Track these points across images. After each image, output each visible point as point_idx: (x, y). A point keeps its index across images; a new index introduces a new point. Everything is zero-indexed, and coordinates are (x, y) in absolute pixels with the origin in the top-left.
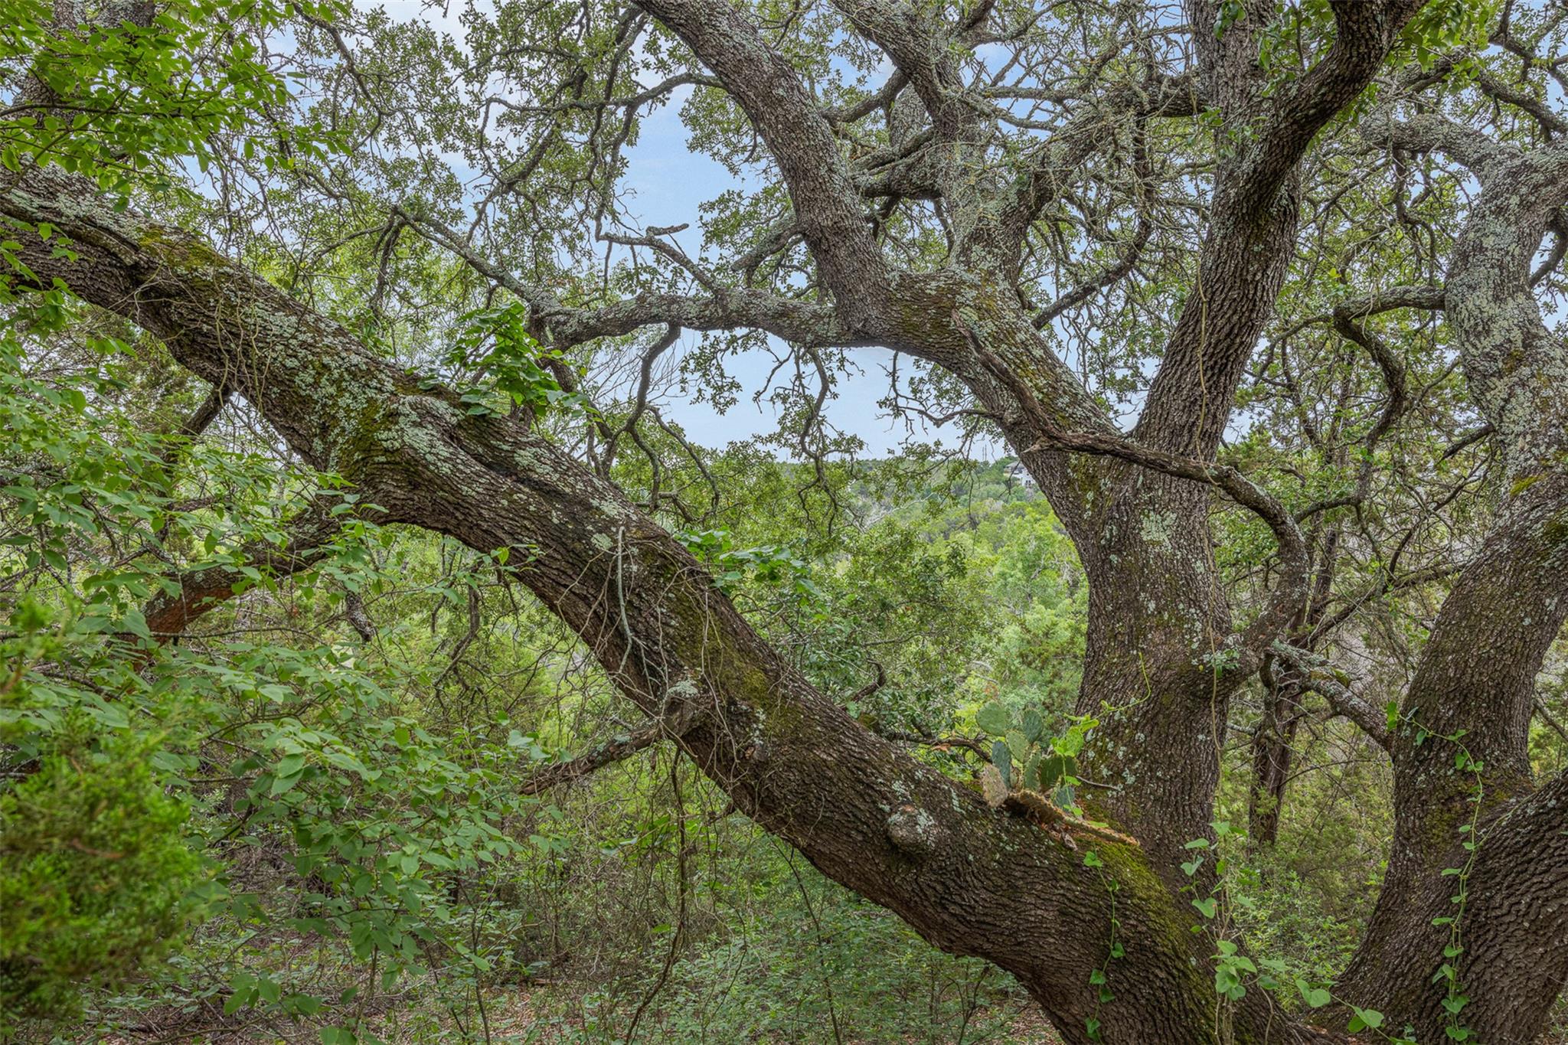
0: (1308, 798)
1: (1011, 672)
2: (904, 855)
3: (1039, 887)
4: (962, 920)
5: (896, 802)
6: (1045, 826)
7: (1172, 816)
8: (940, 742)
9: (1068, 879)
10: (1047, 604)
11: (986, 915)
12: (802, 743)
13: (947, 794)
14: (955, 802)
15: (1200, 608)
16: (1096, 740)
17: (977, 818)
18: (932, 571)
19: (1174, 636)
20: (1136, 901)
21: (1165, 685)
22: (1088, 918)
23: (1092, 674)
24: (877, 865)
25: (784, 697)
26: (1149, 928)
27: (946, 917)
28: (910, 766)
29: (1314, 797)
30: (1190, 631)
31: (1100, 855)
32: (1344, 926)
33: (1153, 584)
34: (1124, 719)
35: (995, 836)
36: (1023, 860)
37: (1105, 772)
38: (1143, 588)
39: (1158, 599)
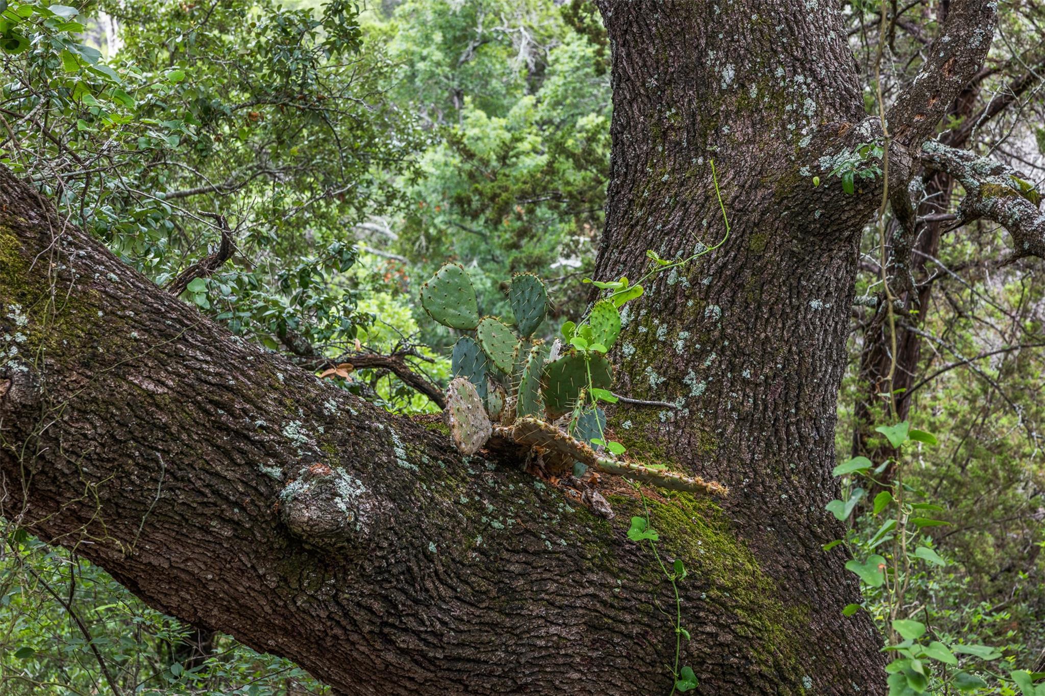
0: (942, 417)
1: (429, 238)
2: (312, 554)
3: (552, 587)
4: (420, 659)
5: (292, 459)
6: (555, 481)
7: (769, 445)
8: (332, 364)
9: (602, 568)
10: (491, 108)
11: (462, 645)
12: (104, 363)
13: (383, 438)
14: (400, 452)
15: (813, 73)
16: (637, 323)
17: (439, 477)
18: (296, 40)
19: (768, 126)
20: (714, 593)
21: (755, 217)
22: (636, 630)
23: (622, 207)
24: (261, 578)
25: (62, 278)
26: (737, 636)
27: (390, 657)
28: (313, 393)
29: (953, 414)
30: (797, 116)
31: (653, 521)
32: (1006, 616)
33: (730, 33)
34: (685, 281)
35: (471, 505)
36: (525, 542)
37: (653, 379)
38: (712, 43)
39: (738, 61)
